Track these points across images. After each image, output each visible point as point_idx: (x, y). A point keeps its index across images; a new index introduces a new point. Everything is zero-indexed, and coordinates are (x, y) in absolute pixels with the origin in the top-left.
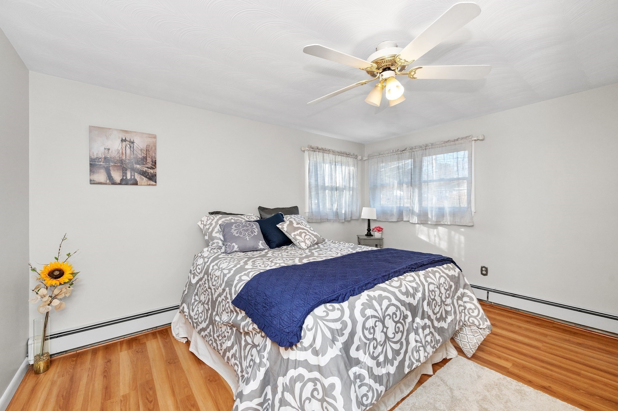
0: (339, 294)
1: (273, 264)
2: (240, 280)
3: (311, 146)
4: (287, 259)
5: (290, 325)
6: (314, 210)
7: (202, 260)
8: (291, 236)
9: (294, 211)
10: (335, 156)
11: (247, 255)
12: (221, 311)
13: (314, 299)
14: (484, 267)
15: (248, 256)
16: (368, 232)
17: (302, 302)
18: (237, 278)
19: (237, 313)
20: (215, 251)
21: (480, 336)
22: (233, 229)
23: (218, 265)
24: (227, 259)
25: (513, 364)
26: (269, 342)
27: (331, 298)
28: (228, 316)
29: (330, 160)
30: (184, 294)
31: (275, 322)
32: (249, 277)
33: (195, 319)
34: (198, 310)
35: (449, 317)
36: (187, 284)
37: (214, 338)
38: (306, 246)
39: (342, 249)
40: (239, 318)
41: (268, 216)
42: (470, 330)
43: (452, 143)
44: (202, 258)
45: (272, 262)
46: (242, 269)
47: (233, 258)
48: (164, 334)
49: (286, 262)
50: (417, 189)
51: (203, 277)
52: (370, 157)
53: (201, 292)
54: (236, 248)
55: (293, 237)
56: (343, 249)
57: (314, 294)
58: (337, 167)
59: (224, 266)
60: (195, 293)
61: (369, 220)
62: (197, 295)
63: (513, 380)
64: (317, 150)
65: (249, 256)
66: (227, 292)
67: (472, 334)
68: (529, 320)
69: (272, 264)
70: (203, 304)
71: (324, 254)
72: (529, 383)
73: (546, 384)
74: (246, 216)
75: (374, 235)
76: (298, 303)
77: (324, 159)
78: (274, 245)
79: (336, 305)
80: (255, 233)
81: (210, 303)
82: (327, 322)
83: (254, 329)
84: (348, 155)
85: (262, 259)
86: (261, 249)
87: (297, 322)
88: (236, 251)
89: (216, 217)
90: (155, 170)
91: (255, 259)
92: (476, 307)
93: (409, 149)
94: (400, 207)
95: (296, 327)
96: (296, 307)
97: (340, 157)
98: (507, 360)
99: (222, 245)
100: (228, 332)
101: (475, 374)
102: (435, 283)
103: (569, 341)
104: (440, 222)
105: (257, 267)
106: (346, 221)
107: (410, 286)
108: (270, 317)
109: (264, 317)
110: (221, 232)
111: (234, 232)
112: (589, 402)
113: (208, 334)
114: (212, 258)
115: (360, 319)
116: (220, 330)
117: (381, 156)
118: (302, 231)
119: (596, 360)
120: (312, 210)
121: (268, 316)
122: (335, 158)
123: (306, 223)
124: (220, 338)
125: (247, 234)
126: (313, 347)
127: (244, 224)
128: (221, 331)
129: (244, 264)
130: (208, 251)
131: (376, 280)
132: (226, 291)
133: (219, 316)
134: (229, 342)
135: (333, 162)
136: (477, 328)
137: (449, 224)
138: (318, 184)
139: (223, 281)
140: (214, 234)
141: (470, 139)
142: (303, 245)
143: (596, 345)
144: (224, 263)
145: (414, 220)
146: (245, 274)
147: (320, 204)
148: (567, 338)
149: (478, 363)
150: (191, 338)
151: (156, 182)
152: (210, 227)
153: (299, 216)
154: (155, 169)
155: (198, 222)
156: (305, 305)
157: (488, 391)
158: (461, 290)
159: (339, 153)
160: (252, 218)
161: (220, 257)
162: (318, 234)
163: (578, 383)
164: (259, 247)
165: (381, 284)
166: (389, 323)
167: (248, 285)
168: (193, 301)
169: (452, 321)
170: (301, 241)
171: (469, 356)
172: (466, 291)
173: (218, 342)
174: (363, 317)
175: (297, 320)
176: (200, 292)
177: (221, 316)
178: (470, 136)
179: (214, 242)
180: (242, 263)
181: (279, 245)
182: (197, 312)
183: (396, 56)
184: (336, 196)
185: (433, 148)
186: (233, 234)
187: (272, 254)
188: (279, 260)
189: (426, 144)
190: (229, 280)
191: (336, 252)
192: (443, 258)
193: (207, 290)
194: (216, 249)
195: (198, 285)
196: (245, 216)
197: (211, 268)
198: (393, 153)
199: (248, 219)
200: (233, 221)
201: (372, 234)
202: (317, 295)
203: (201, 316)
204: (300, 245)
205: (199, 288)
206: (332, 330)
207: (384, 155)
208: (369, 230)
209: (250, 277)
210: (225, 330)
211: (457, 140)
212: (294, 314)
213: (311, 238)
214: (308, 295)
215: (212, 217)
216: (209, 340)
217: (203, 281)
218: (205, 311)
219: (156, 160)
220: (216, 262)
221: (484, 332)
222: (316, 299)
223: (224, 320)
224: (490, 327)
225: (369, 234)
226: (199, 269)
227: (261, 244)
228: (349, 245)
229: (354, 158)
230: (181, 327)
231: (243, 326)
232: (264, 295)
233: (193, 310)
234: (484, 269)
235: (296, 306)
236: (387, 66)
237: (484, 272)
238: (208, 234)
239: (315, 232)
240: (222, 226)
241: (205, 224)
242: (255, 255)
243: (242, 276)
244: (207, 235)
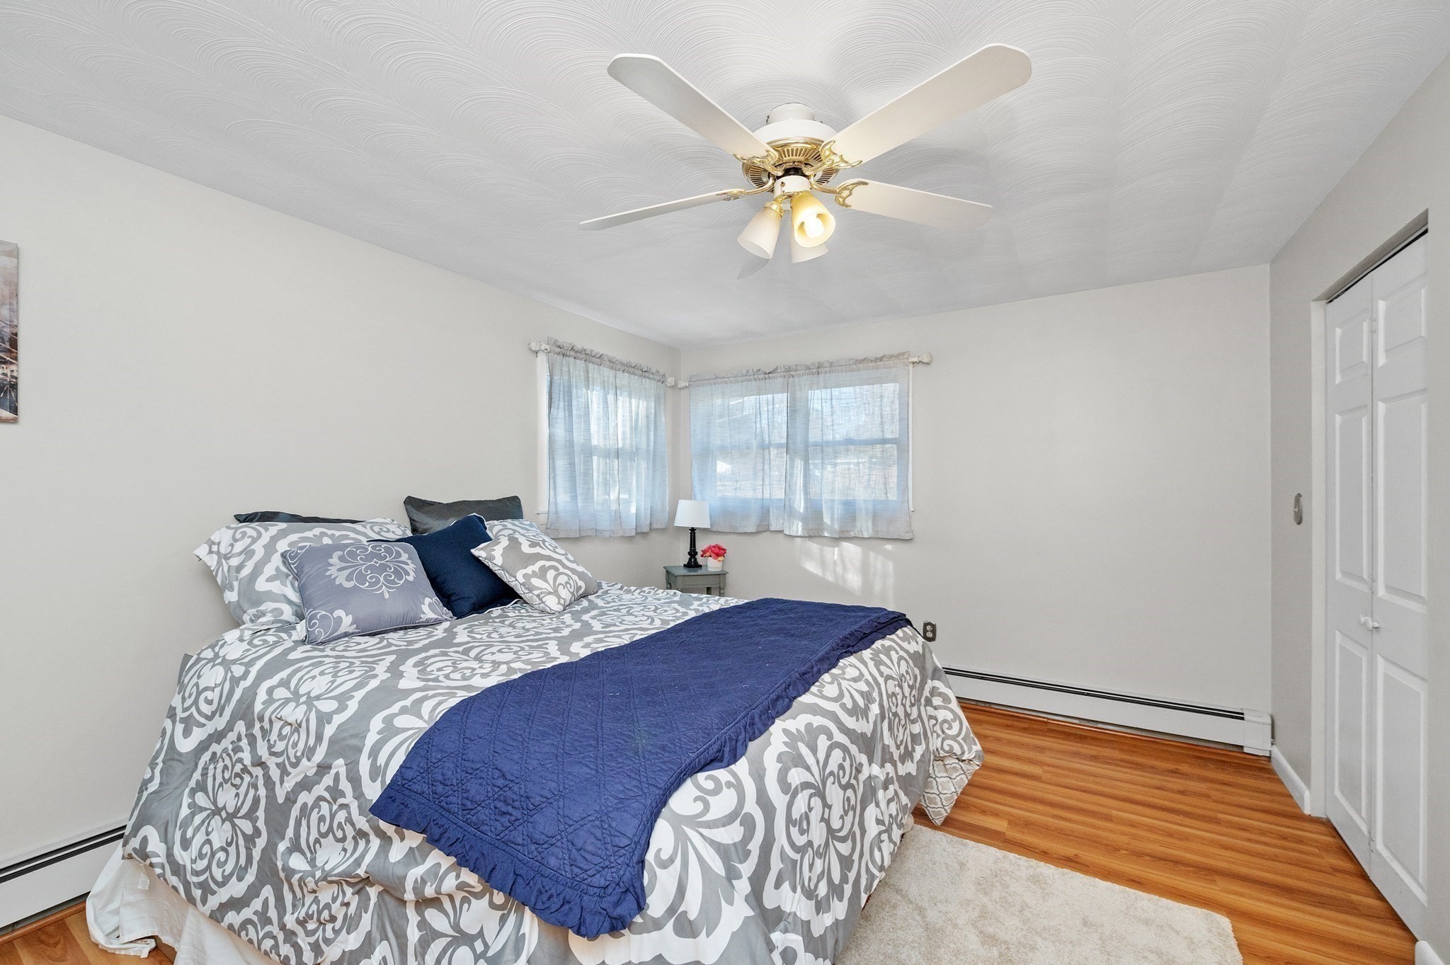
0: (723, 738)
1: (487, 667)
2: (389, 730)
3: (556, 340)
4: (522, 649)
5: (607, 863)
6: (561, 507)
7: (220, 671)
8: (516, 580)
9: (509, 508)
10: (616, 373)
11: (390, 645)
12: (314, 835)
13: (664, 767)
14: (929, 624)
15: (393, 648)
16: (690, 559)
17: (635, 783)
18: (377, 723)
19: (386, 840)
20: (271, 639)
21: (961, 776)
22: (332, 565)
23: (293, 685)
24: (321, 663)
25: (1010, 822)
26: (531, 925)
27: (707, 755)
28: (345, 850)
29: (604, 381)
30: (145, 794)
31: (553, 862)
32: (421, 717)
33: (197, 874)
34: (209, 842)
35: (917, 748)
36: (156, 757)
37: (283, 927)
38: (559, 603)
39: (657, 608)
40: (397, 852)
41: (437, 525)
42: (943, 767)
43: (870, 364)
44: (218, 664)
45: (478, 658)
46: (388, 693)
47: (343, 657)
48: (52, 942)
49: (524, 658)
50: (799, 461)
51: (230, 727)
52: (696, 381)
53: (219, 779)
54: (347, 623)
55: (522, 580)
56: (659, 607)
57: (659, 751)
58: (620, 399)
59: (317, 685)
60: (192, 784)
61: (693, 530)
62: (204, 790)
63: (1020, 857)
64: (572, 353)
65: (396, 646)
66: (337, 774)
67: (945, 775)
68: (1010, 722)
69: (486, 665)
70: (231, 817)
71: (618, 624)
72: (1045, 855)
73: (1070, 851)
74: (368, 526)
75: (706, 566)
76: (621, 788)
77: (588, 377)
78: (466, 606)
79: (721, 774)
80: (409, 575)
81: (261, 813)
82: (710, 828)
83: (462, 887)
84: (645, 373)
85: (445, 654)
86: (428, 620)
87: (631, 850)
88: (346, 635)
89: (267, 530)
90: (13, 367)
91: (423, 655)
92: (956, 717)
93: (783, 370)
94: (763, 499)
95: (628, 865)
96: (616, 801)
97: (626, 374)
98: (997, 815)
99: (292, 619)
100: (347, 905)
101: (954, 860)
102: (894, 676)
103: (1076, 754)
104: (847, 531)
105: (437, 680)
106: (639, 533)
107: (857, 691)
108: (533, 847)
109: (508, 849)
110: (287, 576)
111: (337, 572)
112: (1136, 869)
113: (255, 919)
114: (260, 664)
115: (779, 799)
116: (309, 899)
117: (719, 380)
118: (548, 564)
119: (1126, 785)
120: (556, 508)
121: (525, 842)
122: (616, 377)
123: (554, 543)
124: (311, 926)
125: (382, 579)
126: (679, 912)
127: (370, 549)
128: (316, 901)
129: (389, 675)
130: (241, 640)
131: (791, 688)
132: (333, 772)
133: (303, 854)
134: (353, 935)
135: (610, 387)
136: (957, 761)
137: (866, 535)
138: (573, 441)
139: (319, 738)
140: (261, 585)
141: (905, 360)
142: (552, 603)
143: (1116, 754)
144: (313, 678)
145: (794, 528)
146: (404, 711)
147: (578, 492)
148: (1074, 749)
149: (953, 834)
150: (178, 935)
151: (14, 410)
152: (244, 562)
153: (524, 522)
154: (12, 363)
155: (198, 546)
156: (642, 790)
157: (986, 894)
158: (930, 684)
159: (623, 365)
160: (388, 531)
161: (292, 656)
162: (586, 572)
163: (1113, 836)
164: (422, 616)
165: (804, 696)
166: (834, 794)
167: (425, 746)
168: (185, 811)
169: (923, 755)
170: (544, 592)
171: (937, 822)
172: (937, 683)
173: (303, 940)
174: (786, 794)
175: (627, 842)
176: (214, 779)
177: (313, 852)
178: (905, 353)
179: (262, 608)
180: (381, 670)
181: (480, 607)
182: (206, 849)
183: (823, 144)
184: (616, 472)
185: (833, 372)
186: (334, 582)
187: (468, 636)
188: (500, 651)
189: (819, 363)
190: (345, 735)
191: (649, 617)
192: (892, 616)
193: (245, 770)
194: (271, 632)
195: (206, 757)
196: (365, 527)
197: (262, 695)
198: (748, 377)
199: (378, 533)
200: (326, 541)
201: (700, 563)
202: (667, 754)
203: (223, 859)
204: (543, 603)
205: (212, 766)
206: (722, 850)
207: (726, 379)
208: (693, 553)
209: (426, 718)
210: (334, 899)
211: (881, 359)
212: (614, 824)
213: (571, 582)
214: (644, 758)
215: (250, 529)
216: (261, 935)
217: (226, 743)
218: (241, 842)
219: (16, 334)
220: (283, 674)
221: (969, 767)
222: (671, 766)
223: (327, 868)
224: (981, 754)
225: (693, 564)
226: (210, 702)
227: (430, 606)
228: (668, 594)
229: (659, 381)
230: (129, 904)
231: (416, 881)
232: (497, 774)
233: (186, 844)
234: (929, 628)
235: (616, 798)
236: (796, 163)
237: (930, 635)
238: (236, 584)
239: (578, 565)
240: (292, 558)
241: (223, 551)
242: (416, 642)
243: (395, 715)
244: (232, 589)
